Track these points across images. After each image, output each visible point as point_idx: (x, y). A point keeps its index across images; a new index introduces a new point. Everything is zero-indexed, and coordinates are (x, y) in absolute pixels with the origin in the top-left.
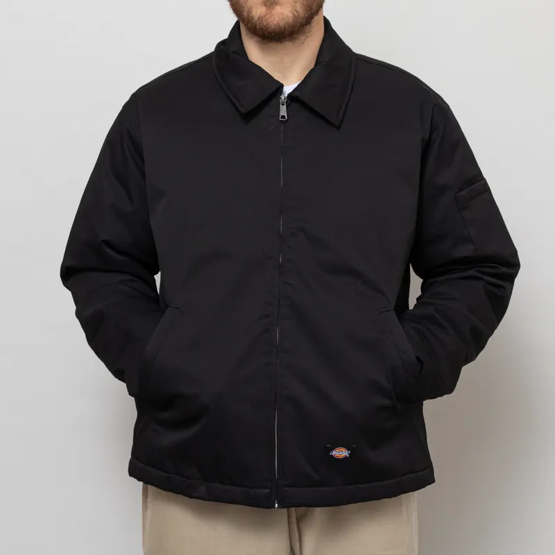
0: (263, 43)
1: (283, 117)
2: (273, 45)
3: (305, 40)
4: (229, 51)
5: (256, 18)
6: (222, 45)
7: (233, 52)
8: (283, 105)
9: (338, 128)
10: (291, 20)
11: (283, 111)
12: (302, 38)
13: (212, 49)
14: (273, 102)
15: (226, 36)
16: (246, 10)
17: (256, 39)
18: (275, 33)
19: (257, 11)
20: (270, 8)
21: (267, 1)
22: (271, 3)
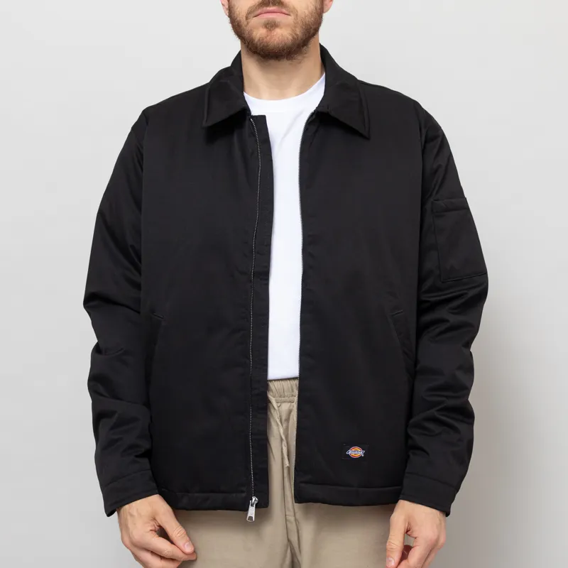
5: (257, 40)
9: (368, 139)
10: (290, 42)
16: (247, 33)
18: (275, 52)
20: (270, 30)
21: (268, 24)
22: (271, 26)
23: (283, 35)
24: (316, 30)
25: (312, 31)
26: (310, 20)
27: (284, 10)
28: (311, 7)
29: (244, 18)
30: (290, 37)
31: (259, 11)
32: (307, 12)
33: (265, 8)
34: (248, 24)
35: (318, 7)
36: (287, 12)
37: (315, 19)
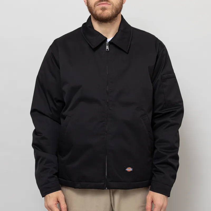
0: (100, 23)
1: (107, 50)
2: (104, 24)
3: (115, 23)
4: (87, 26)
5: (98, 14)
6: (84, 24)
7: (89, 27)
8: (107, 45)
9: (127, 53)
10: (111, 15)
11: (107, 47)
12: (114, 22)
13: (81, 26)
14: (104, 44)
15: (86, 21)
16: (94, 12)
17: (97, 21)
18: (105, 19)
19: (99, 12)
20: (103, 11)
21: (102, 8)
22: (104, 9)
23: (108, 13)
24: (121, 11)
25: (119, 11)
26: (118, 7)
27: (108, 3)
28: (119, 2)
29: (93, 6)
30: (111, 13)
31: (99, 3)
32: (117, 4)
33: (101, 2)
34: (95, 8)
35: (121, 2)
36: (109, 4)
37: (120, 6)
